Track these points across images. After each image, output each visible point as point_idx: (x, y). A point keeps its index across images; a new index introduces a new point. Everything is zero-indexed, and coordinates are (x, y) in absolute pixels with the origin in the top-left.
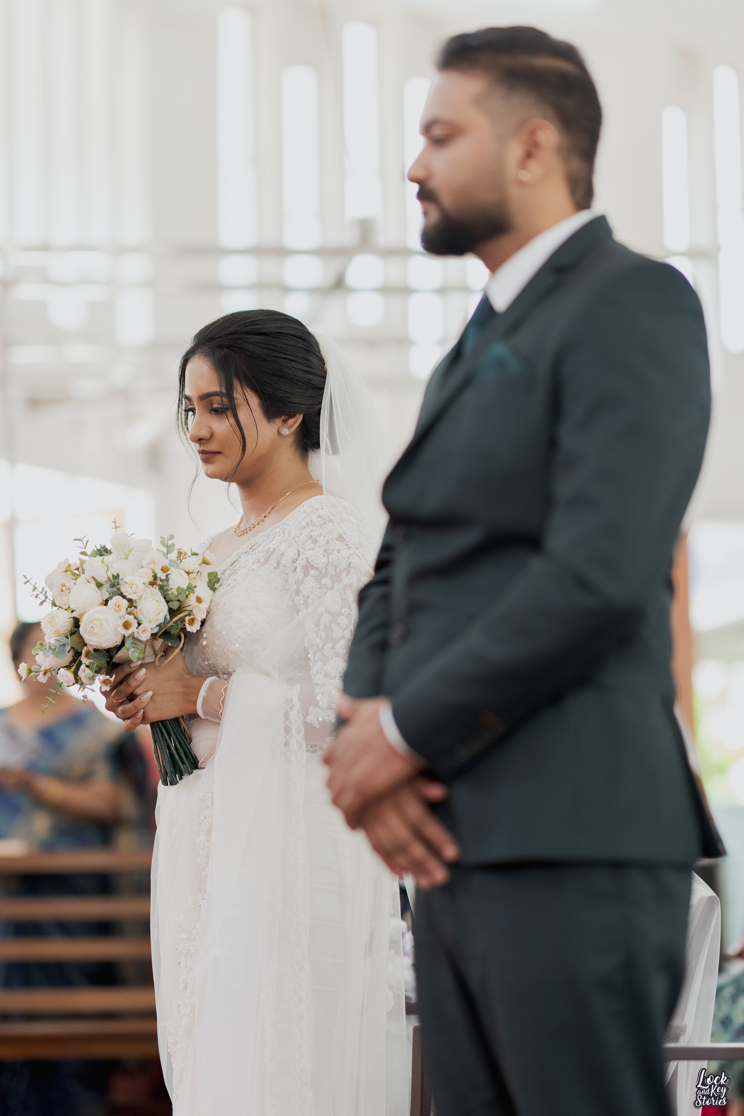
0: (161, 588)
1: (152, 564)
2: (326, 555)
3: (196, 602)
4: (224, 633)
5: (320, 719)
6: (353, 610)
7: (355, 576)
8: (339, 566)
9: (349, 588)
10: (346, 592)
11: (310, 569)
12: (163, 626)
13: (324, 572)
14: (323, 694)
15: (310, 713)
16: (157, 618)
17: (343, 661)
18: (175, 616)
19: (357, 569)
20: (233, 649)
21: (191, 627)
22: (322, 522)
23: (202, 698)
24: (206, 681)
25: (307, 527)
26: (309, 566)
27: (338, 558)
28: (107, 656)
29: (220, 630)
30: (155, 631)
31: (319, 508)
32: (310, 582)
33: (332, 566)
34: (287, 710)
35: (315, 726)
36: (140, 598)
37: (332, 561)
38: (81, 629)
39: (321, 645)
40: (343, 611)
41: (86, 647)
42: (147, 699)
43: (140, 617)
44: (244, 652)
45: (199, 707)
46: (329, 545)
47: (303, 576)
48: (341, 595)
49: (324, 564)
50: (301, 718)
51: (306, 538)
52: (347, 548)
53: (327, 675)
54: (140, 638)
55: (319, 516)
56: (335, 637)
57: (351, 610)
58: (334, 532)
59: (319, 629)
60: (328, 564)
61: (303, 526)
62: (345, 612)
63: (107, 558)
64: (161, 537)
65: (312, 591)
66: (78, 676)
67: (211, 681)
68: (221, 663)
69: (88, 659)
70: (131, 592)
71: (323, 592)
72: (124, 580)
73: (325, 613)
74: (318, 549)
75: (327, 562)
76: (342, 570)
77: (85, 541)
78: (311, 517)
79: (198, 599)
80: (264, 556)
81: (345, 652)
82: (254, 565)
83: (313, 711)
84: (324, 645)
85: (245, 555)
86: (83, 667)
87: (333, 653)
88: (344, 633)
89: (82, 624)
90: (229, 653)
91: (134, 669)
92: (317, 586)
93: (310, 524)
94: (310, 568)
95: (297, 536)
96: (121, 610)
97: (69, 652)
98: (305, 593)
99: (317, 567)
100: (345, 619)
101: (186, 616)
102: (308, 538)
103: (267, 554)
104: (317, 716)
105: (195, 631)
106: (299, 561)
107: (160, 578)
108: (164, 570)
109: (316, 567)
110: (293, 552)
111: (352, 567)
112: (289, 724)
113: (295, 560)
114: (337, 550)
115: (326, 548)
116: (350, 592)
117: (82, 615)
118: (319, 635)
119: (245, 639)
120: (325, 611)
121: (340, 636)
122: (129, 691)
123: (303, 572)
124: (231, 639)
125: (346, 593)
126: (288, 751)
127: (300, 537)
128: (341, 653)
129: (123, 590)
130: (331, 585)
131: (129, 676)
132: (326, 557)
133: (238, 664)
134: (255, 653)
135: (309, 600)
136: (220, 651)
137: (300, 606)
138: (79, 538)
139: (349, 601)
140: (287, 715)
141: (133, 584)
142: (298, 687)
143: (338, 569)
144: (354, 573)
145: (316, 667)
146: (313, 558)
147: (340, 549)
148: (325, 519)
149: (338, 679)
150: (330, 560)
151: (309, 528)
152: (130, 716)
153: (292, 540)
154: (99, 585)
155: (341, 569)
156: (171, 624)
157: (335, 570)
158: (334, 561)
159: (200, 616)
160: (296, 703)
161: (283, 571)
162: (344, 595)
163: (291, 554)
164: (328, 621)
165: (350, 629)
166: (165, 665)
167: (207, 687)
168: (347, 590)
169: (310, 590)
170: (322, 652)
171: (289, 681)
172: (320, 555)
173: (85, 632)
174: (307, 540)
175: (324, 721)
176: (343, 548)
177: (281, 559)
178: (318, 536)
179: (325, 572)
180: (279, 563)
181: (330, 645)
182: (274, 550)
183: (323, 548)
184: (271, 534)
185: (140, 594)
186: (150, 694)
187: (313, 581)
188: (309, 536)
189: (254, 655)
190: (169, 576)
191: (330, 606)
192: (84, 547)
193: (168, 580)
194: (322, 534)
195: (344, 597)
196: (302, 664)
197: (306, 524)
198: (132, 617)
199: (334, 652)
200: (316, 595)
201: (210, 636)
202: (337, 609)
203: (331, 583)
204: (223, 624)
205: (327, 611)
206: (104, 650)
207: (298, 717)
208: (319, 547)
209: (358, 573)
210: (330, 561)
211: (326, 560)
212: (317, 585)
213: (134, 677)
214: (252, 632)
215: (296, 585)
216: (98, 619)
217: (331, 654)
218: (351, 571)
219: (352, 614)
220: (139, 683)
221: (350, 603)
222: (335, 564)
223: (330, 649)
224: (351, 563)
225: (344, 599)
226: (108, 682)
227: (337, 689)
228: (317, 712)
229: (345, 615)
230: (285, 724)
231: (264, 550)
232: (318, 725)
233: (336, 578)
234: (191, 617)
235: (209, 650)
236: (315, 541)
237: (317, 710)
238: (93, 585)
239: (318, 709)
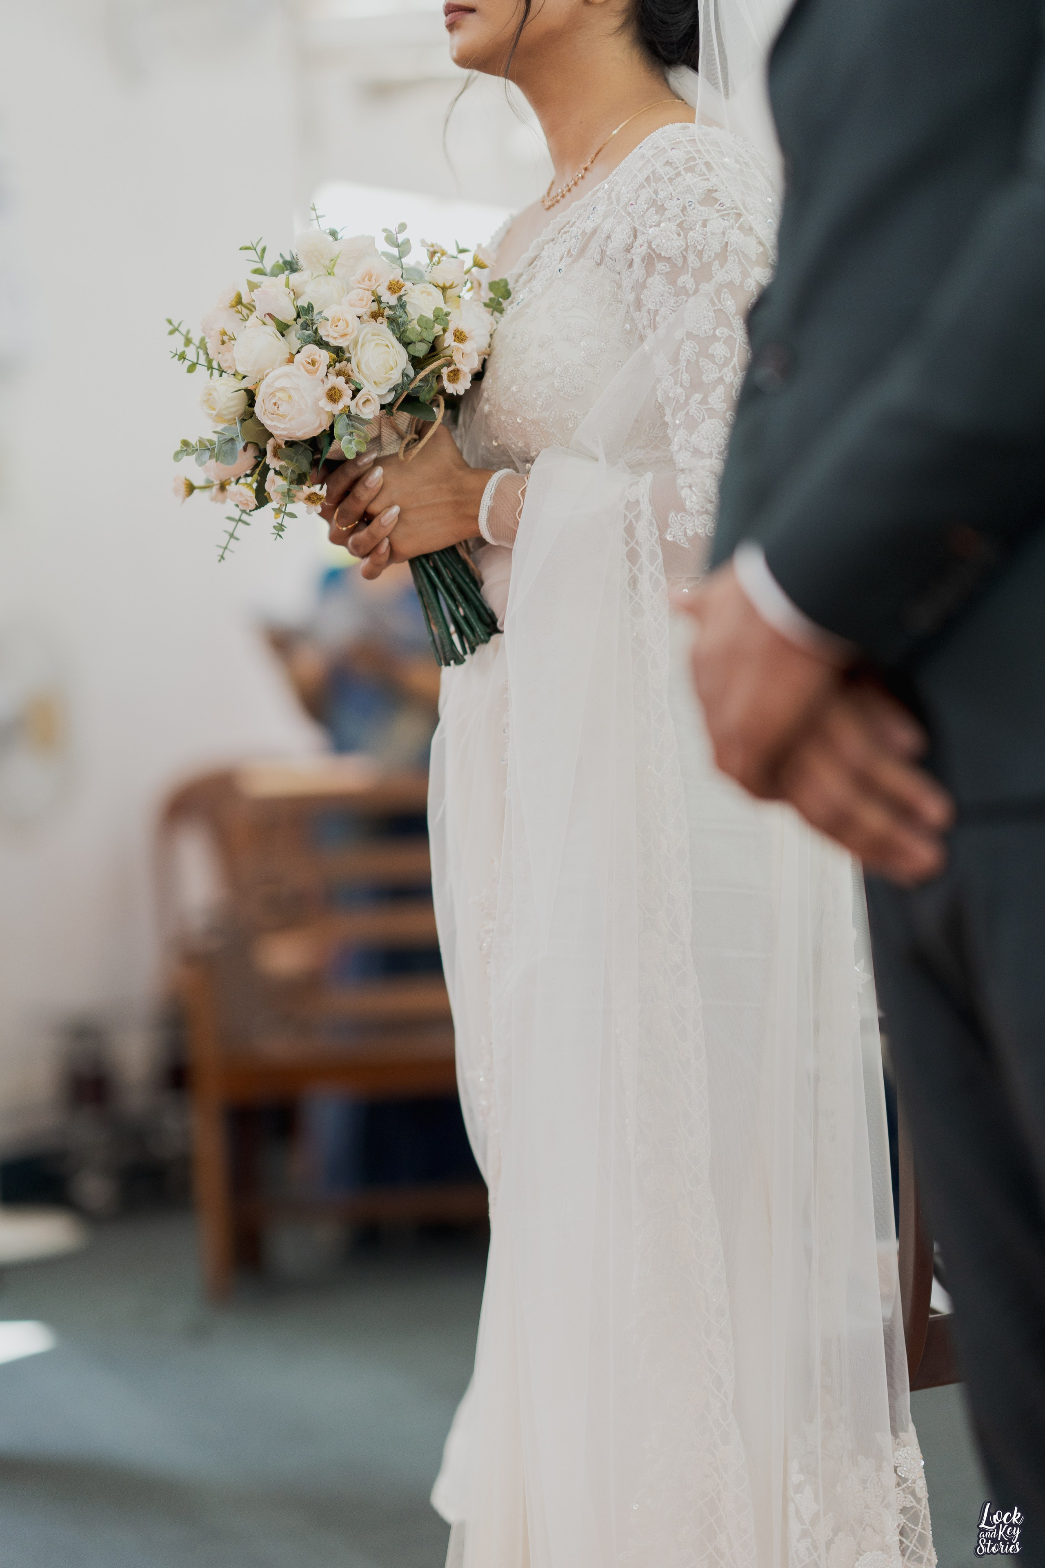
0: (392, 321)
1: (367, 282)
2: (682, 234)
3: (454, 341)
4: (514, 389)
5: (690, 533)
6: (736, 330)
7: (736, 267)
8: (707, 252)
9: (726, 290)
10: (722, 297)
11: (656, 262)
12: (400, 390)
13: (680, 263)
14: (690, 487)
15: (670, 523)
16: (387, 376)
17: (723, 425)
18: (422, 369)
19: (740, 253)
20: (531, 417)
21: (455, 385)
22: (673, 173)
23: (487, 510)
24: (492, 478)
25: (646, 185)
26: (654, 256)
27: (705, 237)
28: (311, 451)
29: (508, 383)
30: (389, 399)
31: (667, 148)
32: (657, 284)
33: (694, 252)
34: (631, 521)
35: (681, 545)
36: (356, 343)
37: (693, 243)
38: (257, 409)
39: (684, 398)
40: (717, 332)
41: (272, 439)
42: (391, 520)
43: (357, 377)
44: (551, 420)
45: (483, 526)
46: (686, 214)
47: (645, 274)
48: (714, 304)
49: (680, 251)
50: (655, 534)
51: (646, 205)
52: (720, 216)
53: (696, 452)
54: (362, 416)
55: (668, 163)
56: (707, 382)
57: (733, 330)
58: (694, 188)
59: (679, 369)
60: (686, 250)
61: (639, 184)
62: (722, 334)
63: (294, 277)
64: (384, 230)
65: (662, 301)
66: (266, 491)
67: (501, 478)
68: (518, 444)
69: (280, 460)
70: (336, 335)
71: (680, 301)
72: (324, 314)
73: (687, 340)
74: (668, 223)
75: (684, 245)
76: (712, 258)
77: (259, 250)
78: (653, 165)
79: (458, 334)
80: (578, 244)
81: (725, 407)
82: (563, 261)
83: (676, 518)
84: (688, 398)
85: (551, 244)
86: (271, 473)
87: (704, 410)
88: (722, 372)
89: (258, 399)
90: (527, 424)
91: (364, 469)
92: (670, 291)
93: (652, 178)
94: (656, 259)
95: (630, 203)
96: (317, 369)
97: (245, 449)
98: (650, 307)
99: (667, 256)
100: (723, 346)
101: (442, 366)
102: (650, 205)
103: (582, 240)
104: (683, 527)
105: (461, 392)
106: (637, 248)
107: (388, 303)
108: (394, 288)
109: (665, 257)
110: (625, 233)
111: (731, 252)
112: (635, 546)
113: (630, 247)
114: (701, 222)
115: (681, 220)
116: (730, 297)
117: (257, 384)
118: (679, 379)
119: (550, 397)
120: (687, 335)
121: (716, 378)
122: (360, 509)
123: (644, 268)
124: (527, 399)
125: (722, 300)
126: (636, 595)
127: (636, 204)
128: (718, 410)
129: (321, 332)
130: (694, 286)
131: (357, 481)
132: (681, 237)
133: (544, 442)
134: (570, 420)
135: (657, 318)
136: (511, 421)
137: (644, 329)
138: (249, 245)
139: (728, 314)
140: (630, 530)
141: (339, 320)
142: (649, 477)
143: (705, 256)
144: (734, 261)
145: (678, 438)
146: (659, 240)
147: (707, 220)
148: (678, 167)
149: (716, 458)
150: (689, 241)
151: (649, 186)
152: (368, 551)
153: (622, 211)
154: (283, 329)
155: (710, 257)
156: (416, 383)
157: (701, 258)
158: (696, 242)
159: (468, 365)
160: (646, 507)
161: (612, 269)
162: (718, 304)
163: (621, 236)
164: (693, 353)
165: (732, 364)
166: (413, 458)
167: (493, 489)
168: (723, 294)
169: (658, 300)
170: (686, 410)
171: (636, 468)
172: (670, 234)
173: (264, 414)
174: (648, 209)
175: (696, 534)
176: (711, 217)
177: (607, 246)
178: (666, 199)
179: (682, 264)
180: (603, 253)
181: (698, 396)
182: (595, 231)
183: (676, 220)
184: (591, 203)
185: (353, 336)
186: (396, 510)
187: (663, 282)
188: (652, 201)
189: (569, 424)
190: (404, 298)
191: (695, 326)
192: (257, 259)
193: (405, 306)
194: (673, 195)
195: (719, 307)
196: (657, 434)
197: (645, 180)
198: (342, 379)
199: (706, 410)
200: (669, 307)
201: (494, 396)
202: (708, 331)
203: (694, 284)
204: (512, 372)
205: (689, 335)
206: (305, 441)
207: (651, 533)
208: (669, 219)
209: (743, 261)
210: (689, 244)
211: (682, 243)
212: (670, 288)
213: (364, 485)
214: (562, 384)
215: (633, 293)
216: (282, 389)
217: (701, 412)
218: (729, 258)
219: (735, 336)
220: (374, 494)
221: (730, 317)
222: (699, 248)
223: (699, 403)
224: (729, 244)
225: (720, 310)
226: (315, 498)
227: (716, 475)
228: (682, 520)
229: (722, 340)
230: (629, 547)
231: (578, 232)
232: (687, 543)
233: (703, 274)
234: (452, 368)
235: (494, 422)
236: (661, 210)
237: (682, 516)
238: (272, 328)
239: (684, 514)
